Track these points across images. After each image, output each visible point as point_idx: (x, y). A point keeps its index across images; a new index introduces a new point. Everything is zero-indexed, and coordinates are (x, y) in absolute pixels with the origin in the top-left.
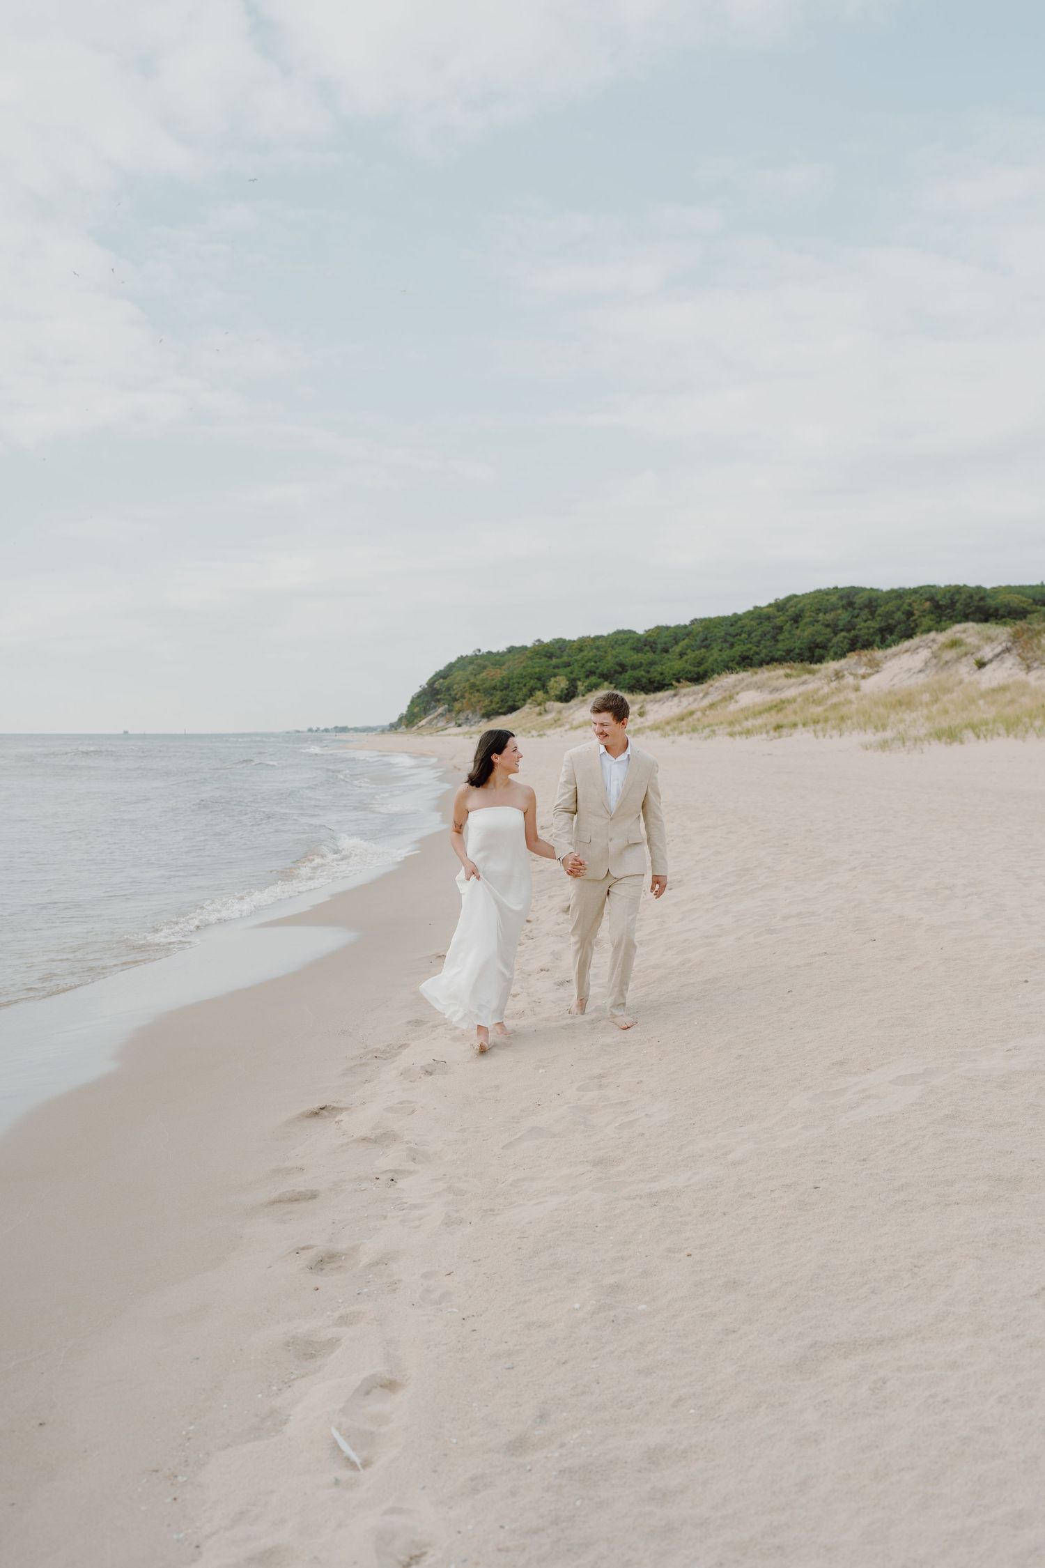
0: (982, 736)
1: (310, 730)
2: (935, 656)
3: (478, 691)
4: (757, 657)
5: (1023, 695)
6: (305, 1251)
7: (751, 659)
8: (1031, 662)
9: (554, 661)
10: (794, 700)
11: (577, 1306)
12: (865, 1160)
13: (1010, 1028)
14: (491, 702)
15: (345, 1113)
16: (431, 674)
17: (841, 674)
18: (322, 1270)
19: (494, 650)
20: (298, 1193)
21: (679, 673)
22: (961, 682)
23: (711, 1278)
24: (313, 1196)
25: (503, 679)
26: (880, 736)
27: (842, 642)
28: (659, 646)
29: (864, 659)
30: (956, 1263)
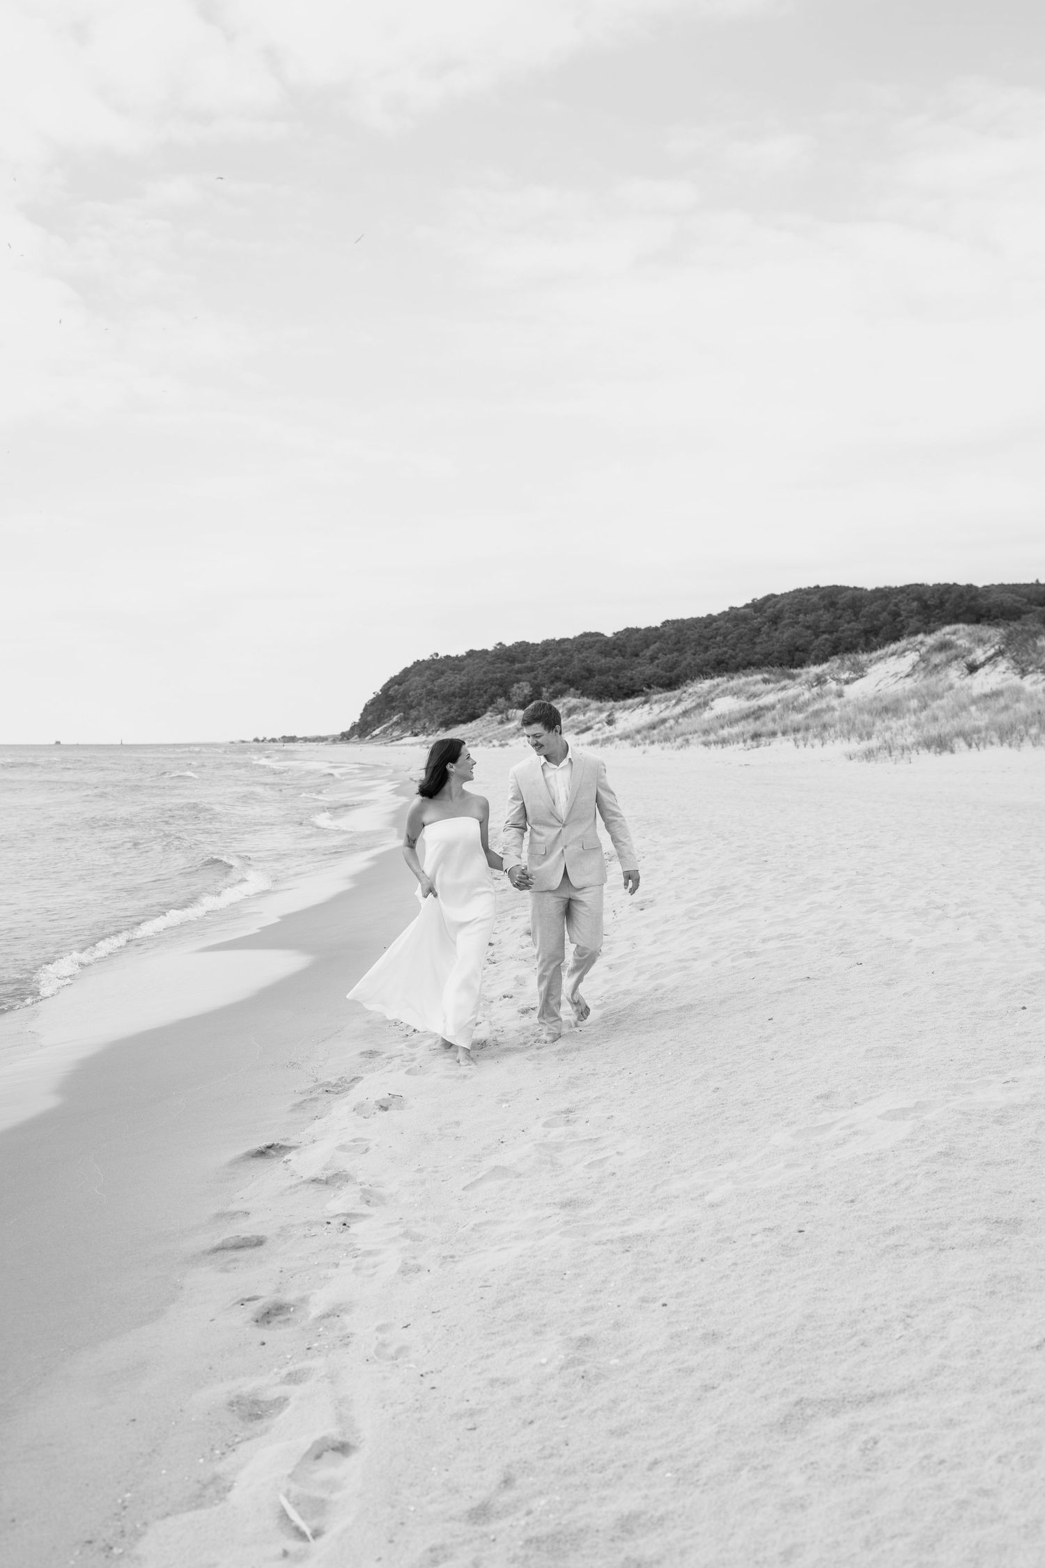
0: (974, 745)
1: (256, 740)
2: (923, 659)
3: (436, 697)
4: (733, 661)
5: (1018, 700)
6: (251, 1303)
7: (727, 664)
8: (1026, 666)
9: (517, 666)
10: (773, 707)
11: (544, 1361)
12: (852, 1201)
13: (1008, 1058)
14: (450, 709)
15: (293, 1152)
16: (385, 680)
17: (823, 679)
18: (269, 1322)
19: (453, 655)
20: (244, 1239)
21: (650, 678)
22: (951, 687)
23: (688, 1330)
24: (259, 1242)
25: (461, 684)
26: (865, 745)
27: (824, 645)
28: (629, 650)
29: (848, 663)
30: (951, 1313)
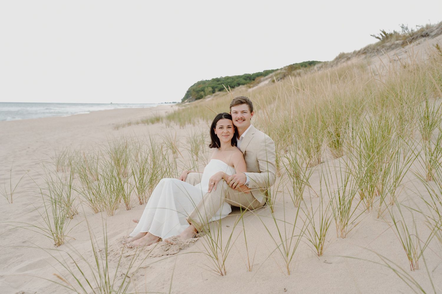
9: (219, 82)
16: (189, 88)
28: (252, 78)
